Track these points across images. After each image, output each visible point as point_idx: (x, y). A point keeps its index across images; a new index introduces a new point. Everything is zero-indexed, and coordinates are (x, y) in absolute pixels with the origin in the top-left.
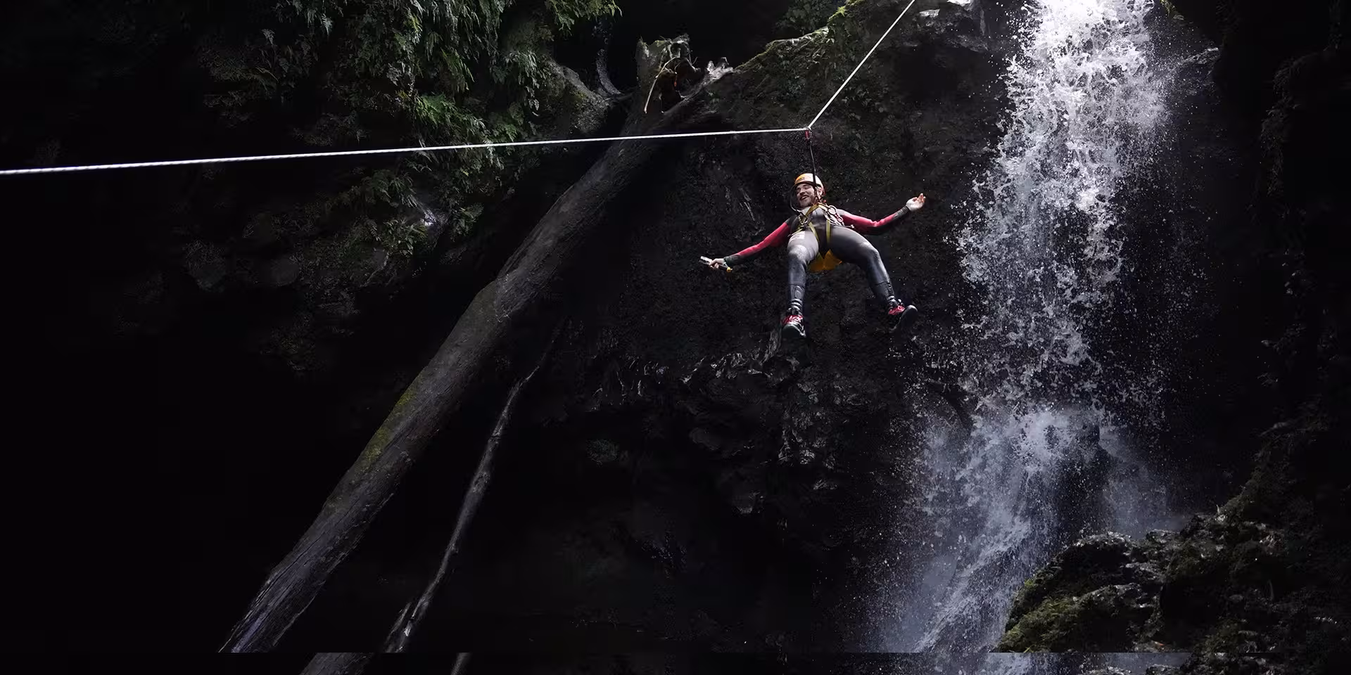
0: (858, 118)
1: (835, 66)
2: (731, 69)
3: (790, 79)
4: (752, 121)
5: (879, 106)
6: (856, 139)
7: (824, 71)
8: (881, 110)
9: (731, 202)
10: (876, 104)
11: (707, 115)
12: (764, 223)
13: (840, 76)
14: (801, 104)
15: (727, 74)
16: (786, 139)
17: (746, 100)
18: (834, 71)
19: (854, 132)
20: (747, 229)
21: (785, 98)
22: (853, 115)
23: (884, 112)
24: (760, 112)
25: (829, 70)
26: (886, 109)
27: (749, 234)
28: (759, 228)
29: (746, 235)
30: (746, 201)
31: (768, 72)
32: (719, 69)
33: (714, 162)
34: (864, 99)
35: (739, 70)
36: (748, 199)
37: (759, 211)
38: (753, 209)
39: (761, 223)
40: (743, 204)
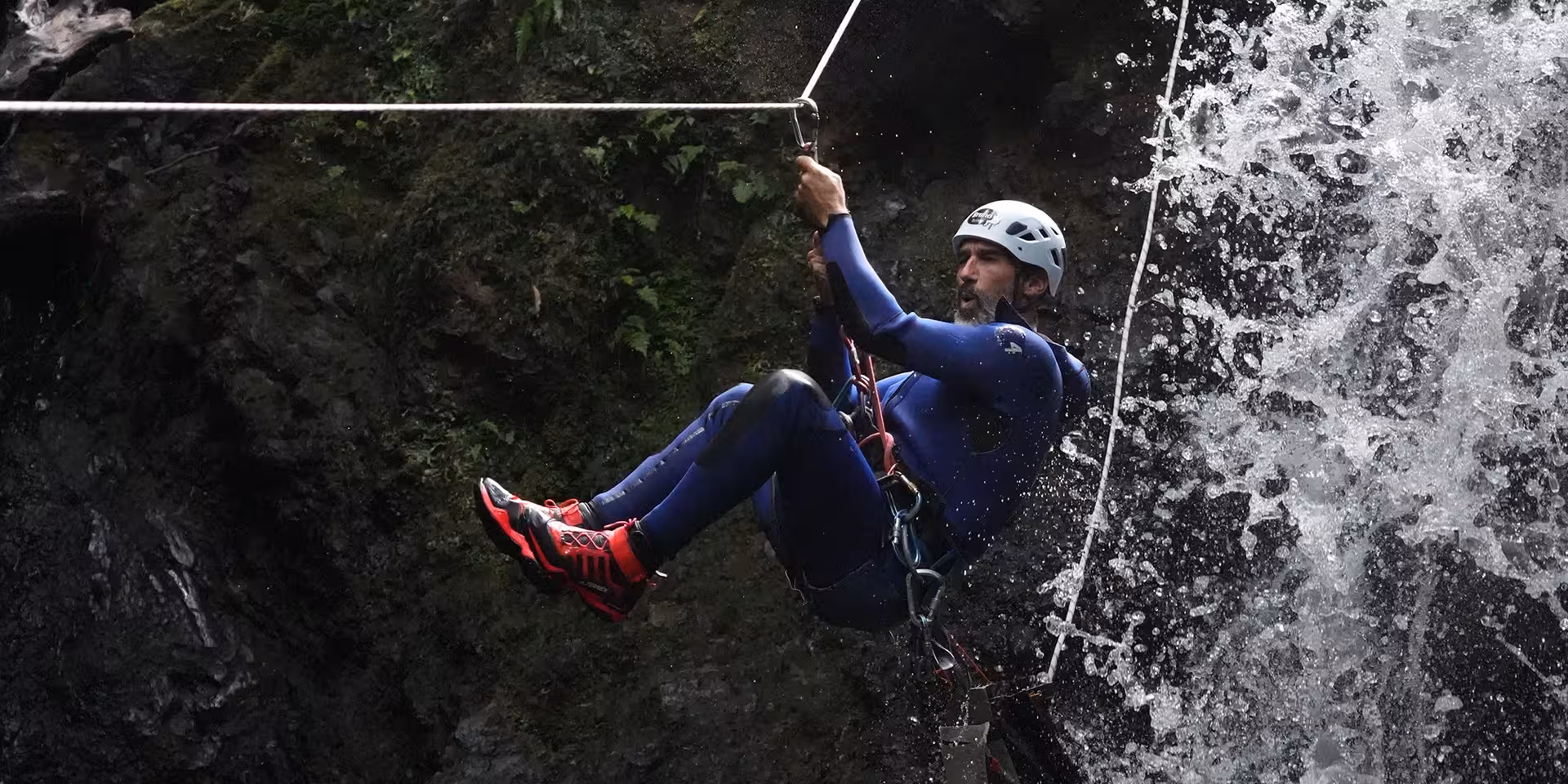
0: (649, 221)
1: (559, 14)
2: (123, 17)
3: (372, 61)
4: (211, 234)
5: (734, 176)
6: (643, 308)
7: (514, 28)
8: (742, 192)
9: (113, 575)
10: (723, 166)
11: (20, 205)
12: (250, 658)
13: (578, 52)
14: (414, 166)
15: (103, 39)
16: (350, 311)
17: (187, 146)
18: (553, 30)
19: (629, 280)
20: (177, 680)
21: (349, 142)
22: (628, 211)
23: (754, 200)
24: (245, 199)
25: (534, 28)
26: (762, 189)
27: (188, 703)
28: (229, 679)
29: (175, 708)
30: (174, 564)
31: (279, 32)
32: (69, 15)
33: (43, 405)
34: (673, 147)
35: (158, 24)
36: (185, 558)
37: (232, 606)
38: (203, 594)
39: (240, 657)
40: (165, 580)
